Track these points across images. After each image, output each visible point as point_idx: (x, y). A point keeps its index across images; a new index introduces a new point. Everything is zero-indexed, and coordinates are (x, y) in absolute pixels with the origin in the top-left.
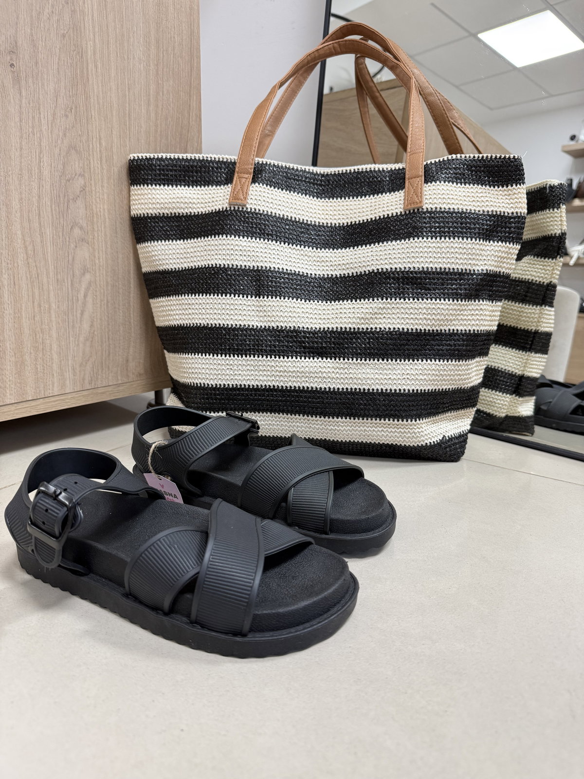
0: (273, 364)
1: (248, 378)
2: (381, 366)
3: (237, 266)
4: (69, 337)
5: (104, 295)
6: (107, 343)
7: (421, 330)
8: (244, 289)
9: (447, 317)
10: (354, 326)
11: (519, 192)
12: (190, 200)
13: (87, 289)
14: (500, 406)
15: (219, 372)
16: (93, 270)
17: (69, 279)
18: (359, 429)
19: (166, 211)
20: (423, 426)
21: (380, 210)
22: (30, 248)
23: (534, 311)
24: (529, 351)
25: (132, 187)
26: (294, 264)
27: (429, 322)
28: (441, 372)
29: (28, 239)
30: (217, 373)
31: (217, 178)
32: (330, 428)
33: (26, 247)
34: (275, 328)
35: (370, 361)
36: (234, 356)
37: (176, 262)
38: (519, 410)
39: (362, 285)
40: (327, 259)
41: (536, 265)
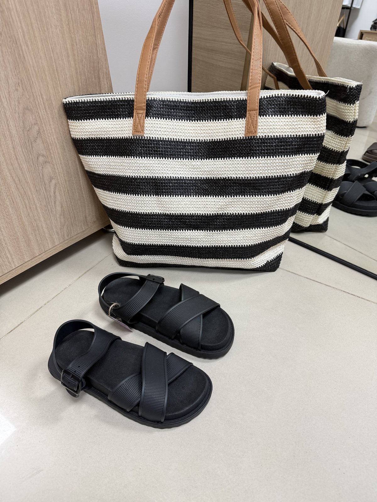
2: (231, 233)
4: (51, 217)
5: (65, 188)
6: (73, 212)
7: (254, 213)
11: (321, 120)
12: (108, 129)
13: (55, 188)
16: (55, 177)
17: (43, 187)
19: (93, 137)
20: (255, 260)
21: (230, 133)
22: (16, 180)
23: (332, 167)
24: (327, 189)
25: (69, 121)
27: (259, 208)
29: (14, 175)
30: (138, 238)
31: (123, 113)
33: (14, 180)
37: (105, 170)
38: (318, 221)
41: (336, 139)
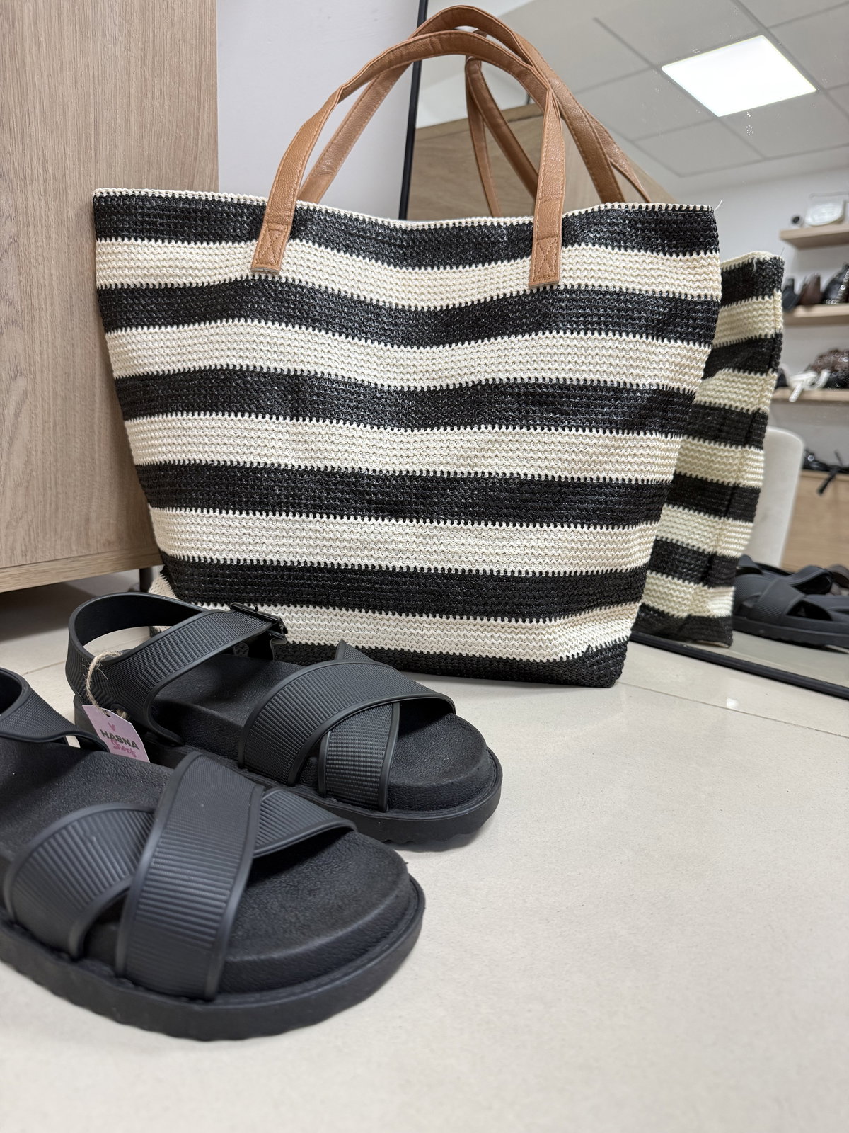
0: (318, 527)
1: (278, 549)
2: (491, 533)
3: (262, 368)
5: (49, 414)
6: (54, 492)
7: (553, 477)
8: (272, 406)
9: (594, 458)
10: (449, 468)
11: (709, 264)
12: (191, 264)
13: (21, 402)
14: (680, 600)
15: (230, 539)
16: (30, 373)
18: (456, 634)
19: (152, 281)
20: (556, 630)
21: (493, 287)
23: (732, 454)
24: (724, 516)
25: (99, 242)
26: (356, 368)
27: (566, 464)
28: (585, 545)
30: (226, 540)
31: (235, 231)
32: (409, 632)
34: (322, 469)
35: (472, 525)
36: (254, 514)
37: (164, 361)
38: (709, 607)
39: (462, 404)
40: (408, 362)
41: (736, 383)
